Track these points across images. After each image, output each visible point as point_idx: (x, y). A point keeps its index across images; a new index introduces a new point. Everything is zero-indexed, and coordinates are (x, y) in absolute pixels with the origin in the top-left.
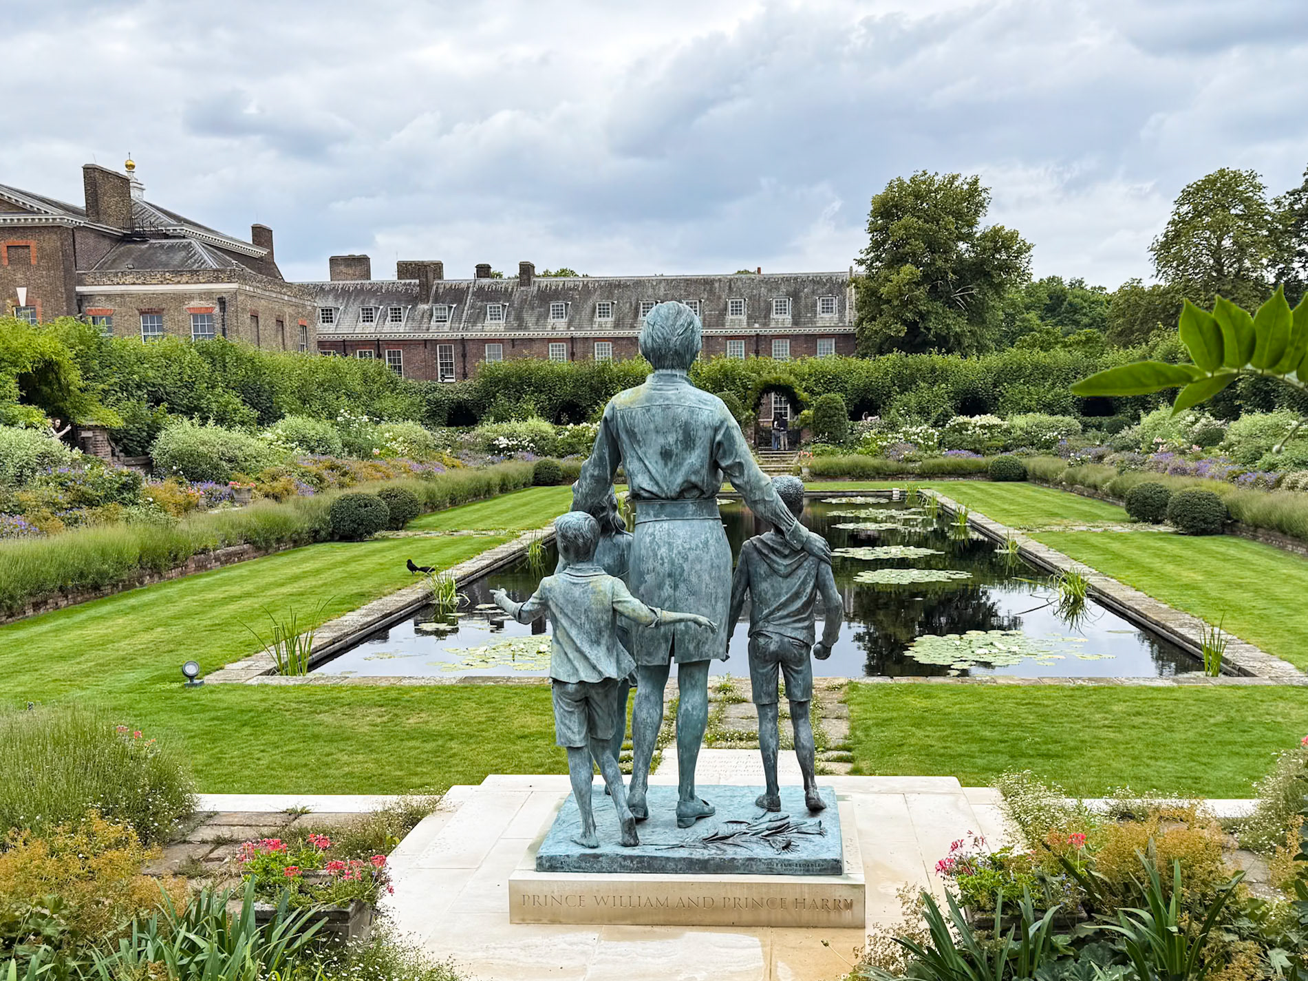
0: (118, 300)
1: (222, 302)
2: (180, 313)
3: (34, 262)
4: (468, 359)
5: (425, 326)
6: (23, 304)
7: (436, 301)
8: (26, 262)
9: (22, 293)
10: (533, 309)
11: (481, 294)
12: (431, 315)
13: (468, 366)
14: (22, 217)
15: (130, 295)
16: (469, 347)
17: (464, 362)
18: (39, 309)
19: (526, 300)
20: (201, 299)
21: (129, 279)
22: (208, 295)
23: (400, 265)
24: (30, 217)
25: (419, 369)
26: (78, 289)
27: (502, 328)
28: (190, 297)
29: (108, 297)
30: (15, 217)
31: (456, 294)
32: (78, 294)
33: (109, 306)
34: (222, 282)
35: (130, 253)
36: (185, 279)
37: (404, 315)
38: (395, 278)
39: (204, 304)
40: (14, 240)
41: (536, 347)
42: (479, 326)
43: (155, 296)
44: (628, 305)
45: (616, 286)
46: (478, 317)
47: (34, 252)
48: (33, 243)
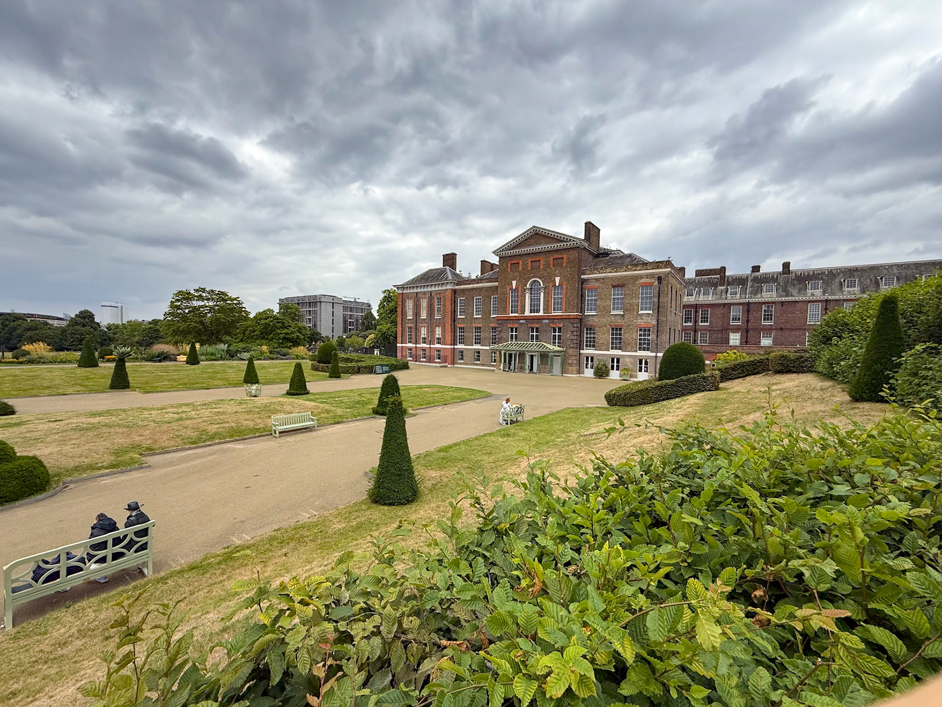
0: (601, 281)
1: (660, 279)
2: (634, 286)
3: (564, 265)
4: (751, 312)
5: (724, 297)
6: (557, 284)
7: (728, 285)
8: (561, 265)
9: (557, 279)
10: (794, 285)
11: (756, 280)
12: (727, 292)
13: (750, 316)
14: (562, 244)
15: (608, 278)
16: (751, 306)
17: (748, 314)
18: (564, 286)
19: (788, 282)
20: (647, 278)
21: (608, 270)
22: (652, 276)
23: (697, 271)
24: (565, 244)
25: (719, 318)
26: (582, 277)
27: (775, 296)
28: (641, 277)
29: (597, 280)
30: (559, 245)
31: (741, 281)
32: (582, 279)
33: (597, 284)
34: (661, 268)
35: (602, 261)
36: (638, 268)
37: (711, 291)
38: (694, 276)
39: (649, 280)
40: (556, 256)
41: (798, 306)
42: (759, 296)
43: (622, 277)
44: (868, 280)
45: (854, 271)
46: (757, 291)
47: (565, 260)
48: (565, 256)
